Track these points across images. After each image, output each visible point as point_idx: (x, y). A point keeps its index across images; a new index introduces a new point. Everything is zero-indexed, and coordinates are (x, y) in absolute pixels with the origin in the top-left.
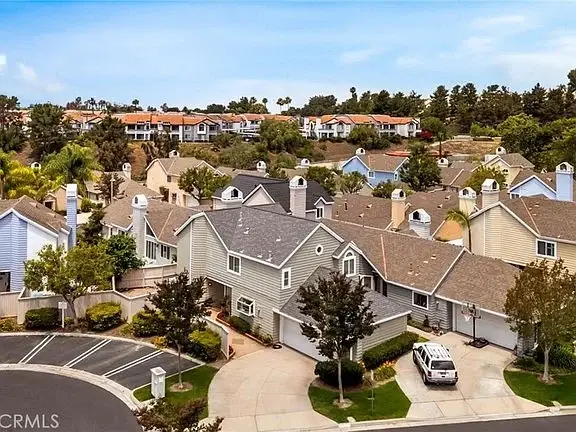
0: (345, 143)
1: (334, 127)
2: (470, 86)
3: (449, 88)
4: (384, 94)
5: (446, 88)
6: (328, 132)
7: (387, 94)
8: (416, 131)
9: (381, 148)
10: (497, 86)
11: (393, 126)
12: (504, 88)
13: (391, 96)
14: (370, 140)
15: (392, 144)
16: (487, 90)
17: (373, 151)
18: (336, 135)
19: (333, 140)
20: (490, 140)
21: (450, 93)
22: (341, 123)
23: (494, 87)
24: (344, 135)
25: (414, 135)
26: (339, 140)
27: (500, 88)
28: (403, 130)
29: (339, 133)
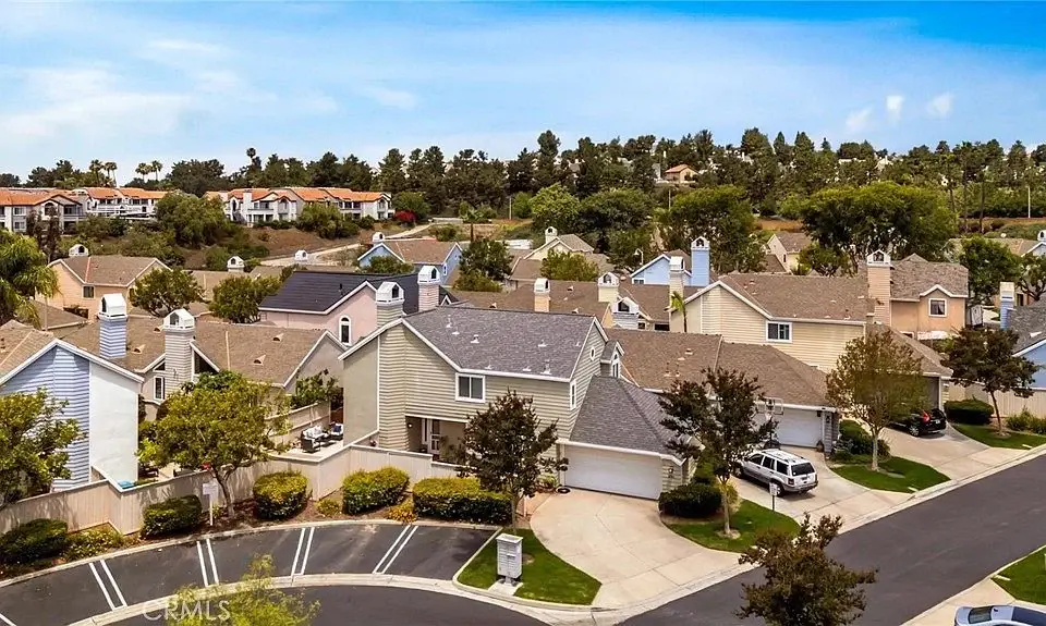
0: (293, 230)
1: (274, 206)
2: (435, 150)
3: (406, 153)
4: (329, 159)
5: (401, 153)
6: (265, 213)
7: (335, 159)
8: (388, 211)
9: (346, 237)
10: (472, 151)
11: (357, 204)
12: (481, 154)
13: (340, 161)
14: (333, 224)
15: (362, 231)
16: (459, 156)
17: (337, 240)
18: (276, 217)
19: (275, 226)
20: (487, 222)
21: (407, 160)
22: (284, 200)
23: (469, 153)
24: (289, 218)
25: (386, 216)
26: (285, 225)
27: (476, 154)
28: (370, 210)
29: (281, 215)
